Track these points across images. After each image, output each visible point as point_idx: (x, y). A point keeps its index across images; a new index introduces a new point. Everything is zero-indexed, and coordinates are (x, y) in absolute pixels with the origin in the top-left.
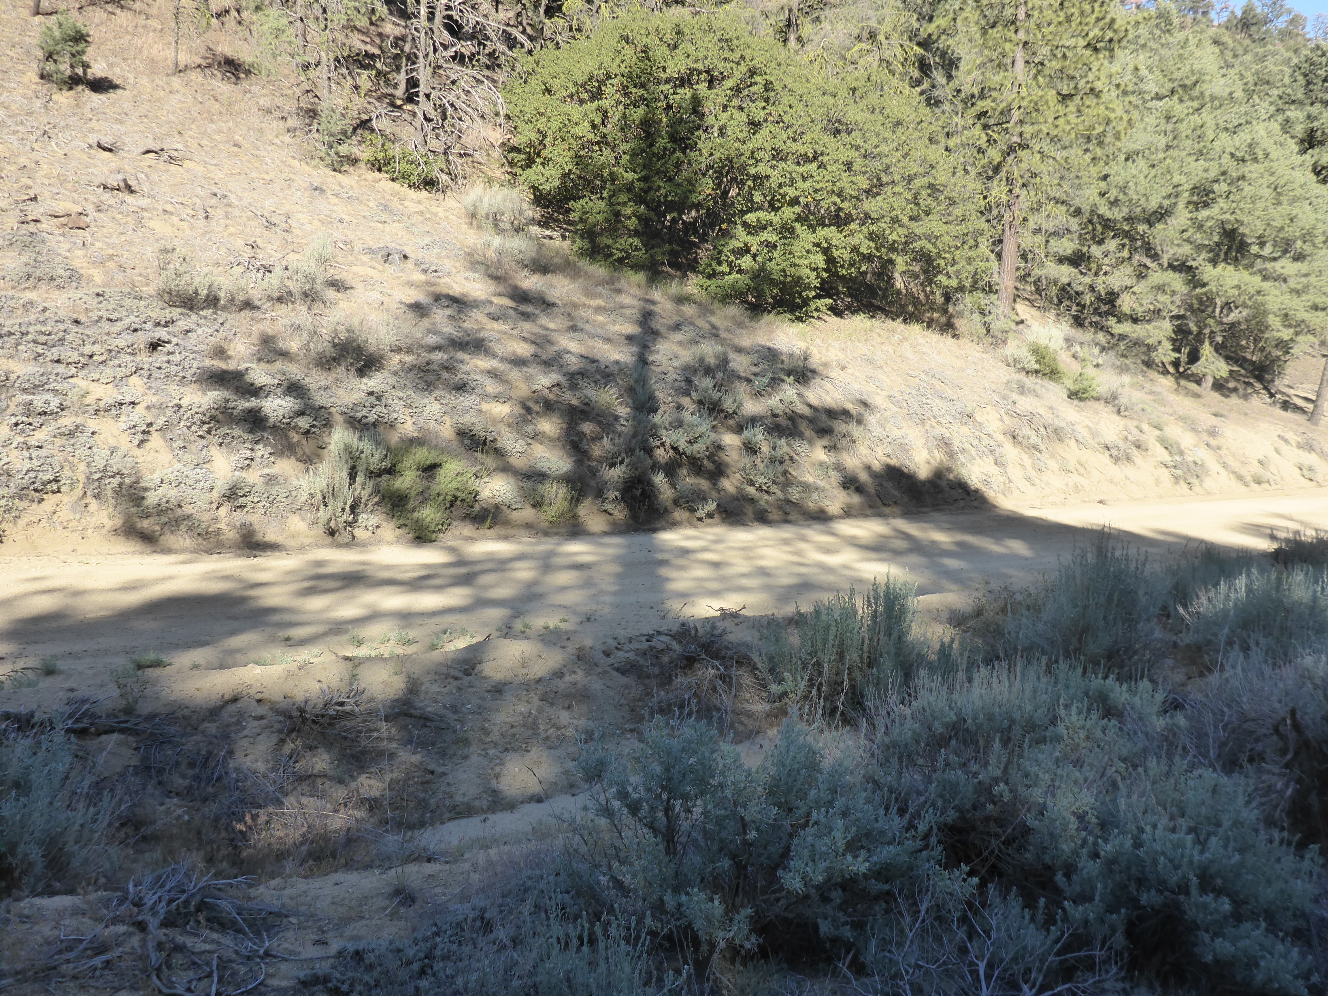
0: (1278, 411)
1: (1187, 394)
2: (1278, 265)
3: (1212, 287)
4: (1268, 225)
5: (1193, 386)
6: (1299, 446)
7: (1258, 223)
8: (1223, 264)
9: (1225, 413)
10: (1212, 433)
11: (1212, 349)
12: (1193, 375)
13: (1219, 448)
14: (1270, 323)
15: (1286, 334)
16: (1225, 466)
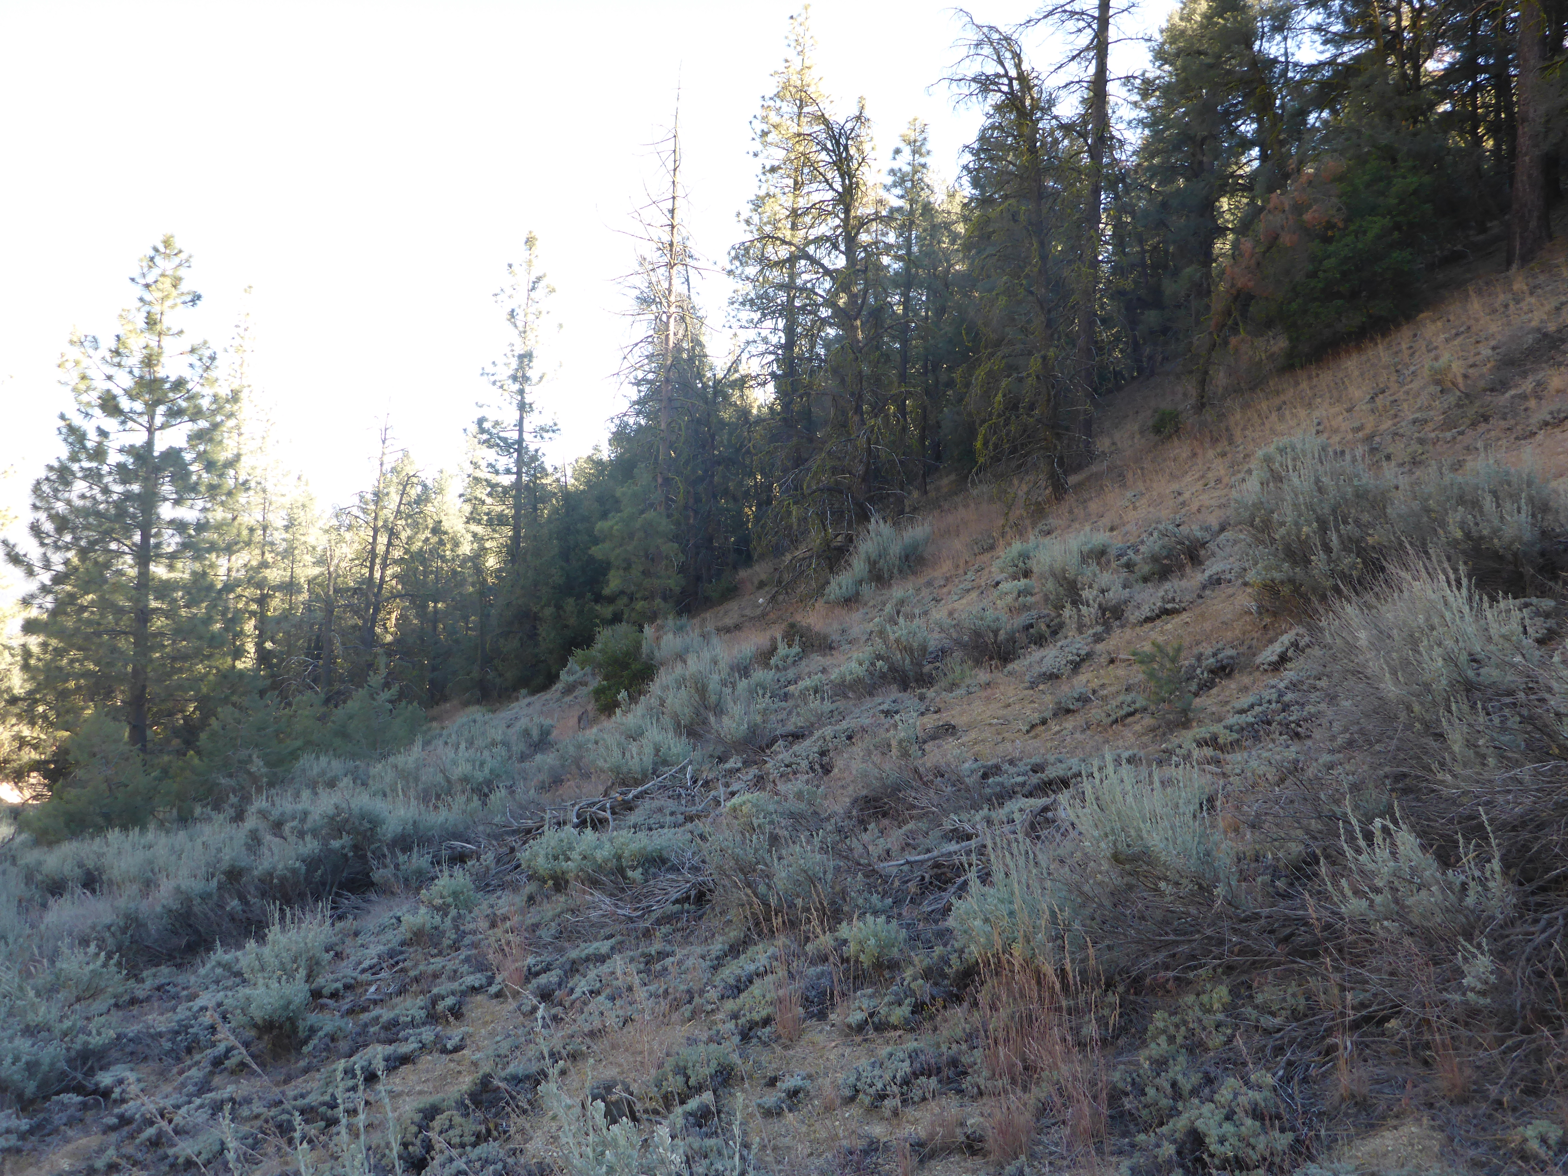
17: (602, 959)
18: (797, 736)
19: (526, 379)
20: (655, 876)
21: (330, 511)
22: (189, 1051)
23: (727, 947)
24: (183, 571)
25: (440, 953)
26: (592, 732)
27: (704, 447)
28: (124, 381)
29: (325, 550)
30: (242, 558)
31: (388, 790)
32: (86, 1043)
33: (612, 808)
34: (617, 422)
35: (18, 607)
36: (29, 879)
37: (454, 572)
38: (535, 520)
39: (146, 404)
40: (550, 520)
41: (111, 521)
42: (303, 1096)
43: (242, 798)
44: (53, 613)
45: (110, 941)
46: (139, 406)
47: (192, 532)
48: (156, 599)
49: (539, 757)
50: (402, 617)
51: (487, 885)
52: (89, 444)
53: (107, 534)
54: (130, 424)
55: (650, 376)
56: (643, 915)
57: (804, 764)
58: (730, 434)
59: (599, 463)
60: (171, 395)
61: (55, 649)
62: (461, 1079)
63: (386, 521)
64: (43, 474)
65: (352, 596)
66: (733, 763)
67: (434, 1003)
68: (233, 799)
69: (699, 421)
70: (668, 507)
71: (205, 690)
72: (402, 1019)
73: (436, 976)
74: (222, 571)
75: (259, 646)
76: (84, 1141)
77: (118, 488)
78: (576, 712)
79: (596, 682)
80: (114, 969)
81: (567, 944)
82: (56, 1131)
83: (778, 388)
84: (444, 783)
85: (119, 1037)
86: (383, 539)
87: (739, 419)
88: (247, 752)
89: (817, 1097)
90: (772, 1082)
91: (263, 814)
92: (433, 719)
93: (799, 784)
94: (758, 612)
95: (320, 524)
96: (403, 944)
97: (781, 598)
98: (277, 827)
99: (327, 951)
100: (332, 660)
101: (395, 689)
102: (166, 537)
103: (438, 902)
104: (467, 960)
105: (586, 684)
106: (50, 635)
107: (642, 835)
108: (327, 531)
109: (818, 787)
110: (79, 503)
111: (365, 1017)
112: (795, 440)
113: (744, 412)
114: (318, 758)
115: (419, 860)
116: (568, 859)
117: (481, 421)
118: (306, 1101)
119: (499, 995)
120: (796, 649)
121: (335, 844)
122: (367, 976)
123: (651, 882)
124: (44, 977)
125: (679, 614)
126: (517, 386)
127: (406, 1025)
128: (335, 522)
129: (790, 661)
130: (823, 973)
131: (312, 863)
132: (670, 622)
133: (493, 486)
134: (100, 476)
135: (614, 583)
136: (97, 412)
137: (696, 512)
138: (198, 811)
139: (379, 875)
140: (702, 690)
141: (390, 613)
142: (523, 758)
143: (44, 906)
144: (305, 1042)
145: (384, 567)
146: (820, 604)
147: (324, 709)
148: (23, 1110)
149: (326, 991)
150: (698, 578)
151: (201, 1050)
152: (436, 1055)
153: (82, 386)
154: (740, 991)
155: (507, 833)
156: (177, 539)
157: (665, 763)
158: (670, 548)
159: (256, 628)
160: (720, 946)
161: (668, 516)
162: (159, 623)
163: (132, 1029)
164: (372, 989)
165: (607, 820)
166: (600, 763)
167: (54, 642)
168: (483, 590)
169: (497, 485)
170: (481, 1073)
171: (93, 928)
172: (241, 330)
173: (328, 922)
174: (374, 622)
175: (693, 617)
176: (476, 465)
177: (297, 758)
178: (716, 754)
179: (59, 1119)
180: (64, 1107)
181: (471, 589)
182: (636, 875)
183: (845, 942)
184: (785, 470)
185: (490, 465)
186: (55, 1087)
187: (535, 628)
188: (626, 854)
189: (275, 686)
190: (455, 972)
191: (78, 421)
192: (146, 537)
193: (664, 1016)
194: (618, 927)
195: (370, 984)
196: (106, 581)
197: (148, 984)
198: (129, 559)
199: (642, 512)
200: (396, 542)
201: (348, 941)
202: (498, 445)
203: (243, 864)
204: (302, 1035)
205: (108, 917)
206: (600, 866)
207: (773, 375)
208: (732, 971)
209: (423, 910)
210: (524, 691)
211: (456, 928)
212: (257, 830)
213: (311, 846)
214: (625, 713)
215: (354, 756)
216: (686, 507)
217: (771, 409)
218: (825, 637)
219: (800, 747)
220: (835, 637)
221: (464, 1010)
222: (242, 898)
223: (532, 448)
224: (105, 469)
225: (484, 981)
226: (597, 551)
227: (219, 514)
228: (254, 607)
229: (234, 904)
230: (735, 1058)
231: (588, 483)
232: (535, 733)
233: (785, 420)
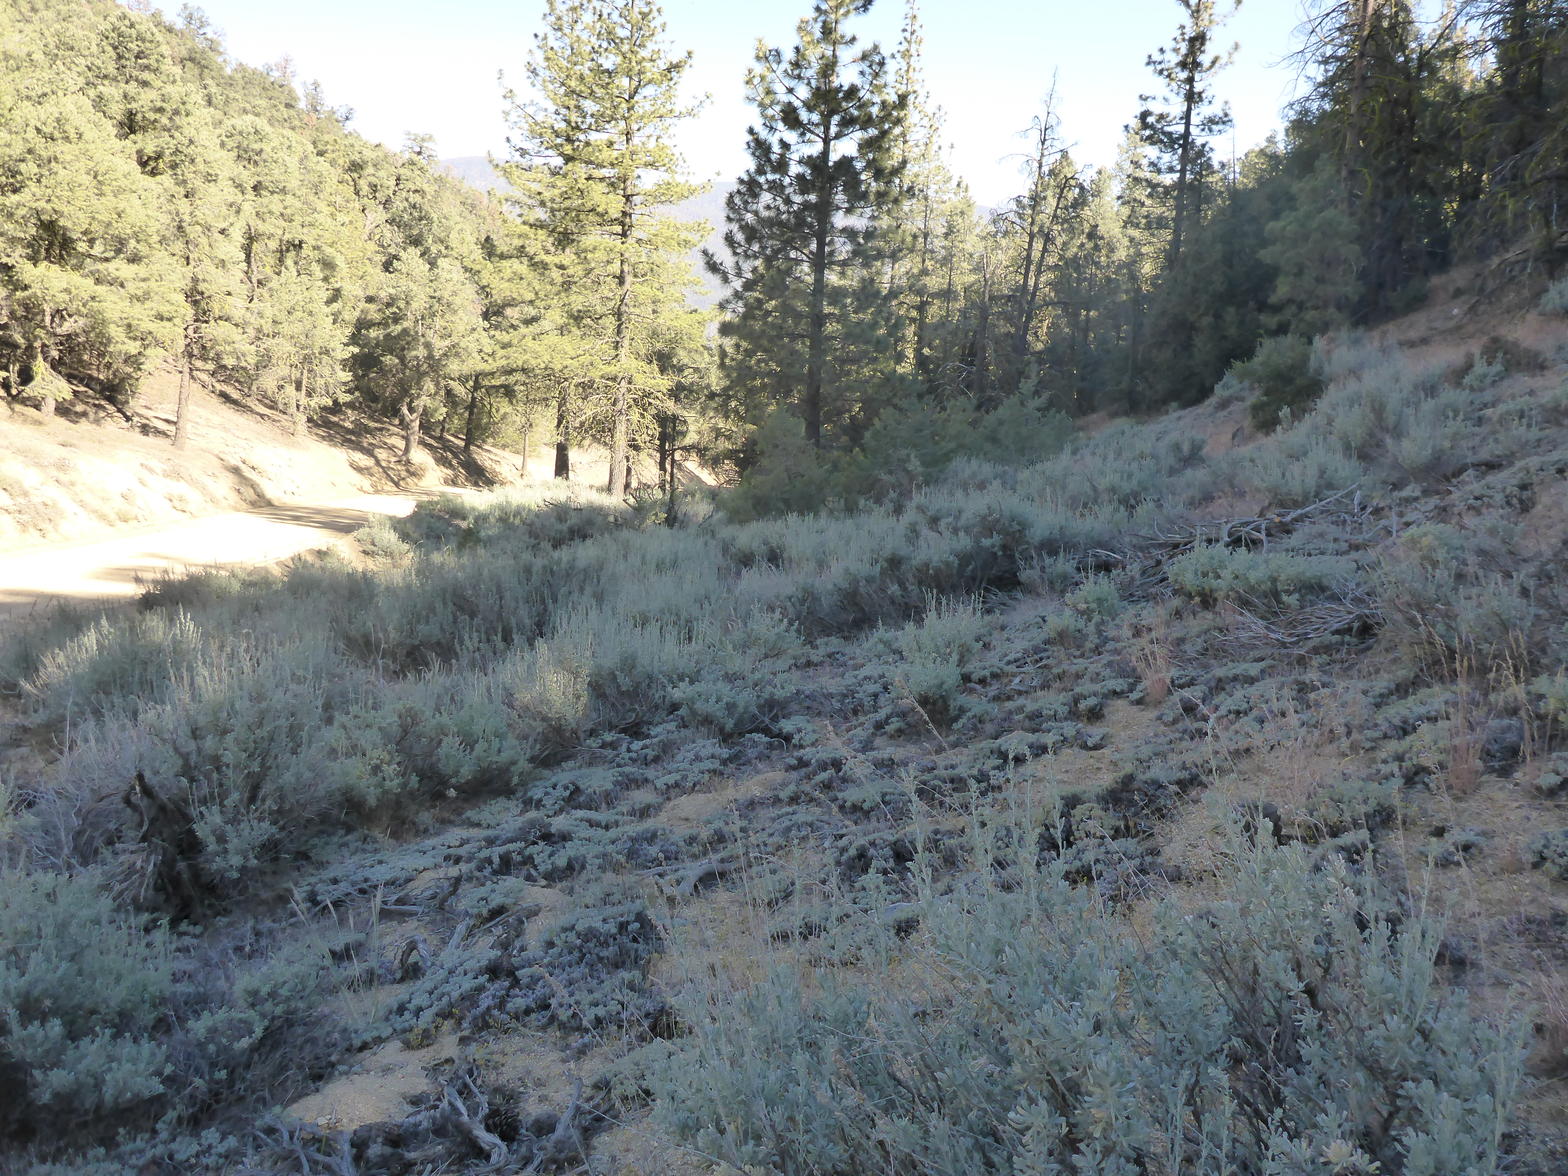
0: (137, 435)
1: (25, 421)
2: (111, 266)
3: (36, 289)
4: (93, 218)
5: (31, 411)
6: (166, 475)
7: (81, 214)
8: (45, 263)
9: (75, 441)
10: (62, 466)
11: (48, 366)
12: (29, 398)
13: (73, 484)
14: (113, 334)
15: (133, 348)
16: (82, 504)
17: (1251, 681)
18: (1491, 466)
19: (1196, 65)
20: (1312, 603)
21: (987, 218)
22: (855, 712)
23: (1393, 686)
24: (853, 278)
25: (1082, 656)
26: (1246, 450)
27: (1399, 132)
28: (803, 92)
29: (982, 257)
30: (907, 265)
31: (1036, 496)
32: (772, 694)
33: (1267, 529)
34: (1297, 107)
35: (716, 312)
36: (725, 550)
37: (1109, 280)
38: (1198, 222)
39: (822, 114)
40: (1214, 221)
41: (792, 230)
42: (953, 767)
43: (901, 494)
44: (745, 317)
45: (791, 610)
46: (815, 117)
47: (862, 241)
48: (830, 304)
49: (1189, 472)
50: (1053, 325)
51: (1132, 595)
52: (774, 157)
53: (788, 243)
54: (808, 135)
55: (1341, 52)
56: (1297, 643)
57: (1499, 498)
58: (1435, 116)
59: (1273, 158)
60: (844, 104)
61: (746, 350)
62: (1100, 775)
63: (1041, 227)
64: (735, 187)
65: (1006, 304)
66: (1411, 490)
67: (1076, 702)
68: (892, 495)
69: (1396, 102)
70: (1351, 205)
71: (870, 391)
72: (1044, 712)
73: (1078, 676)
74: (886, 278)
75: (918, 351)
76: (771, 774)
77: (798, 199)
78: (1230, 429)
79: (1255, 397)
80: (794, 634)
81: (1212, 661)
82: (748, 762)
83: (1500, 59)
84: (1089, 491)
85: (798, 692)
86: (1038, 245)
87: (1447, 95)
88: (905, 452)
89: (1491, 856)
90: (1439, 832)
91: (921, 509)
92: (1081, 429)
93: (1492, 517)
94: (1451, 324)
95: (977, 231)
96: (1047, 642)
97: (1482, 308)
98: (934, 521)
99: (977, 641)
100: (984, 367)
101: (1046, 395)
102: (838, 245)
103: (1082, 606)
104: (1110, 664)
105: (1242, 399)
106: (742, 337)
107: (1300, 559)
108: (984, 238)
109: (1516, 524)
110: (765, 214)
111: (1009, 705)
112: (1518, 118)
113: (1454, 89)
114: (969, 460)
115: (1064, 565)
116: (1218, 577)
117: (1144, 115)
118: (956, 771)
119: (1139, 702)
120: (1497, 367)
121: (986, 542)
122: (1012, 668)
123: (1308, 610)
124: (738, 635)
125: (1355, 325)
126: (1184, 75)
127: (1049, 718)
128: (992, 229)
129: (1488, 381)
130: (1509, 728)
131: (965, 559)
132: (1344, 333)
133: (1153, 186)
134: (783, 187)
135: (1282, 290)
136: (780, 125)
137: (1384, 210)
138: (862, 502)
139: (1025, 575)
140: (1379, 410)
141: (1041, 321)
142: (1172, 472)
143: (738, 574)
144: (956, 719)
145: (1039, 273)
146: (1532, 317)
147: (977, 414)
148: (724, 741)
149: (975, 677)
150: (1381, 286)
151: (865, 714)
152: (1076, 749)
153: (767, 101)
154: (1406, 733)
155: (1153, 545)
156: (849, 247)
157: (1330, 486)
158: (1351, 251)
159: (915, 334)
160: (1385, 684)
161: (1352, 214)
162: (831, 327)
163: (809, 687)
164: (1017, 680)
165: (1261, 541)
166: (1257, 482)
167: (744, 344)
168: (1138, 298)
169: (1158, 185)
170: (1122, 774)
171: (777, 597)
172: (908, 35)
173: (979, 614)
174: (1026, 330)
175: (1371, 329)
176: (1136, 164)
177: (950, 460)
178: (1391, 480)
179: (751, 753)
180: (755, 744)
181: (1124, 297)
182: (1292, 600)
183: (1541, 697)
184: (1503, 156)
185: (1152, 164)
186: (749, 727)
187: (1190, 338)
188: (1283, 577)
189: (930, 391)
190: (1098, 674)
191: (763, 134)
192: (821, 245)
193: (1317, 747)
194: (1268, 651)
195: (1014, 675)
196: (787, 287)
197: (822, 651)
198: (806, 267)
199: (1321, 210)
200: (1051, 248)
201: (996, 634)
202: (1161, 141)
203: (902, 553)
204: (953, 713)
205: (790, 590)
206: (1253, 588)
207: (1496, 41)
208: (1397, 711)
209: (1068, 612)
210: (1174, 404)
211: (1099, 633)
212: (916, 523)
213: (964, 542)
214: (1285, 431)
215: (1002, 461)
216: (1372, 204)
217: (1489, 83)
218: (1537, 354)
219: (1494, 478)
220: (1550, 355)
221: (1105, 711)
222: (902, 585)
223: (1199, 142)
224: (787, 181)
225: (1125, 687)
226: (1266, 255)
227: (885, 222)
228: (914, 314)
229: (894, 589)
230: (1396, 801)
231: (1260, 180)
232: (1186, 448)
233: (1508, 94)
